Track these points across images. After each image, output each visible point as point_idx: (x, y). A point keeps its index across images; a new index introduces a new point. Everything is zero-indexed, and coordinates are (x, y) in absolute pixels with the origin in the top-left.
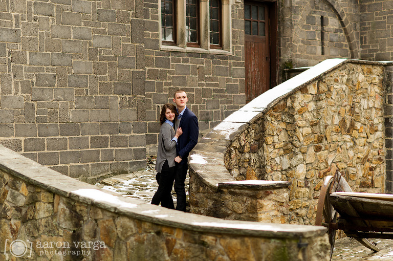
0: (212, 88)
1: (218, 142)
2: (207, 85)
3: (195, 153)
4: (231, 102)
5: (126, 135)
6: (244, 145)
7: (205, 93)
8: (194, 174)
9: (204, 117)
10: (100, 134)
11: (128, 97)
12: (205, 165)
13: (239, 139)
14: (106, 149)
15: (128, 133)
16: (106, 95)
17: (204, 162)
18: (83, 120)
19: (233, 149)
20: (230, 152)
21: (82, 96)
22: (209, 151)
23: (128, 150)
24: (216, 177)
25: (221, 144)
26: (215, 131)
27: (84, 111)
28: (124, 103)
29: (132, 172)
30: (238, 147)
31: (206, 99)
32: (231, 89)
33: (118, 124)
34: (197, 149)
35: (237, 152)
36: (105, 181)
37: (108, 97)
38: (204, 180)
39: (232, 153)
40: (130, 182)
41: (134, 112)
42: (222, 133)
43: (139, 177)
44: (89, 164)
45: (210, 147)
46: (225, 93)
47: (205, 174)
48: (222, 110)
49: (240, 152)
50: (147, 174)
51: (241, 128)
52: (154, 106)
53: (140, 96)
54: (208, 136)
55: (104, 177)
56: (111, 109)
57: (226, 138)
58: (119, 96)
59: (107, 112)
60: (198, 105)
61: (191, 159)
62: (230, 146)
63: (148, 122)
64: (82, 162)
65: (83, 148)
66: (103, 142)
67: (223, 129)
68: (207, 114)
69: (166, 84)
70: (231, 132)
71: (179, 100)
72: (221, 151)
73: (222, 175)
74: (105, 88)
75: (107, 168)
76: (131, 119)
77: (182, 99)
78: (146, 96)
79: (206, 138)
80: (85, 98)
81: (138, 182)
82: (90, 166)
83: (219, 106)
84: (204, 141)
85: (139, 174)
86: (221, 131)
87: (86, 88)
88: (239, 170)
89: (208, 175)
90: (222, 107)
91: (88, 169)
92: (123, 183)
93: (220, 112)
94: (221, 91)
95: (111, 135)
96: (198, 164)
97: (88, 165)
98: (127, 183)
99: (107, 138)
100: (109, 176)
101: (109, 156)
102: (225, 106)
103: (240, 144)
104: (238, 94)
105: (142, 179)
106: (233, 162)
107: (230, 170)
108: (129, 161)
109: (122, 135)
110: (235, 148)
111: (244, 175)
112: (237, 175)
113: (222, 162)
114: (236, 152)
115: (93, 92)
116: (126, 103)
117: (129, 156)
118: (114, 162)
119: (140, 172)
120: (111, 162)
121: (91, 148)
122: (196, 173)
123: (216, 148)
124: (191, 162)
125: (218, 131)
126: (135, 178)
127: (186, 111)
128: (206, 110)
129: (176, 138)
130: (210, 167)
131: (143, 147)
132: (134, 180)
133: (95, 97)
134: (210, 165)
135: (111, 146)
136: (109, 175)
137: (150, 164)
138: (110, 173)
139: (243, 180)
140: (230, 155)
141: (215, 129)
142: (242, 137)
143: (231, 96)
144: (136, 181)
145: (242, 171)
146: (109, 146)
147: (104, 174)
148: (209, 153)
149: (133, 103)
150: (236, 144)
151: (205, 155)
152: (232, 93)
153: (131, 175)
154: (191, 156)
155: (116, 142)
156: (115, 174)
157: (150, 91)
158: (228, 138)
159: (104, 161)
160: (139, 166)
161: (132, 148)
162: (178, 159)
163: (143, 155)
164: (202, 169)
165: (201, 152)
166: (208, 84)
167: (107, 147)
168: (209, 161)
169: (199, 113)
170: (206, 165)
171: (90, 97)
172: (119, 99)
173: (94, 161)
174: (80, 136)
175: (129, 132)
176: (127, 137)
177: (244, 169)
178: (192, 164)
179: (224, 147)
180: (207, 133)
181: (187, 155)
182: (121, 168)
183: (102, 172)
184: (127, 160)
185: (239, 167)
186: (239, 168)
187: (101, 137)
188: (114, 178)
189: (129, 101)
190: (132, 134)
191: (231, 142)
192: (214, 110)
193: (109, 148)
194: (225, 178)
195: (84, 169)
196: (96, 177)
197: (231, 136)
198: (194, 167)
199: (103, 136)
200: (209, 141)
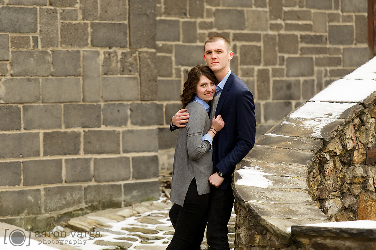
0: (298, 33)
1: (298, 142)
2: (289, 27)
3: (248, 164)
4: (338, 62)
5: (118, 129)
6: (353, 150)
7: (285, 43)
8: (244, 207)
9: (282, 93)
10: (63, 126)
11: (120, 51)
12: (266, 189)
13: (341, 136)
14: (76, 157)
15: (120, 125)
16: (76, 49)
17: (265, 184)
18: (27, 99)
19: (328, 157)
20: (322, 163)
21: (25, 50)
22: (277, 161)
23: (120, 160)
24: (289, 213)
25: (303, 146)
26: (292, 120)
27: (29, 80)
28: (113, 65)
29: (128, 205)
30: (338, 153)
31: (286, 56)
32: (337, 35)
33: (99, 107)
34: (252, 157)
35: (338, 164)
36: (74, 222)
37: (78, 52)
38: (264, 220)
39: (326, 166)
40: (124, 224)
41: (133, 84)
42: (308, 124)
43: (143, 215)
44: (41, 187)
45: (280, 154)
46: (325, 43)
47: (265, 207)
48: (319, 79)
49: (343, 163)
50: (160, 208)
51: (345, 114)
52: (178, 70)
53: (145, 49)
54: (278, 130)
55: (71, 215)
56: (85, 77)
57: (314, 135)
58: (102, 51)
59: (77, 83)
60: (270, 68)
61: (239, 177)
62: (321, 150)
63: (165, 104)
64: (25, 184)
65: (29, 156)
66: (70, 144)
67: (309, 117)
68: (289, 86)
69: (203, 26)
70: (324, 123)
71: (209, 57)
72: (302, 161)
73: (302, 209)
74: (72, 35)
75: (78, 196)
76: (127, 96)
77: (215, 55)
78: (160, 50)
79: (274, 135)
80: (31, 54)
81: (139, 225)
82: (42, 192)
83: (313, 70)
84: (267, 141)
85: (144, 209)
86: (306, 119)
87: (35, 35)
88: (342, 200)
89: (272, 210)
90: (320, 72)
91: (37, 199)
92: (109, 226)
93: (316, 83)
94: (318, 39)
95: (87, 130)
96: (254, 188)
97: (39, 190)
98: (117, 226)
99: (77, 135)
100: (82, 212)
101: (81, 172)
102: (326, 70)
103: (344, 146)
104: (353, 46)
105: (149, 219)
106: (329, 183)
107: (321, 200)
108: (122, 183)
109: (109, 129)
110: (333, 155)
111: (352, 210)
112: (337, 209)
113: (303, 184)
114: (334, 163)
115: (49, 42)
116: (116, 65)
117: (123, 173)
118: (93, 183)
119: (146, 204)
120: (85, 185)
121: (45, 154)
122: (248, 206)
123: (291, 155)
124: (239, 183)
125: (299, 121)
126: (133, 218)
127: (231, 80)
128: (285, 79)
129: (210, 137)
130: (278, 194)
131: (153, 154)
132: (131, 220)
133: (53, 52)
134: (279, 190)
135: (86, 152)
136: (82, 210)
137: (166, 187)
138: (83, 205)
139: (350, 219)
140: (321, 170)
141: (293, 116)
142: (349, 133)
143: (338, 50)
144: (135, 222)
145: (348, 202)
146: (82, 152)
147: (71, 209)
148: (276, 166)
149: (131, 64)
150: (335, 147)
151: (268, 169)
152: (341, 43)
153: (126, 211)
154: (240, 171)
155: (96, 143)
156: (93, 209)
157: (169, 40)
158: (318, 133)
159: (70, 182)
160: (145, 193)
161: (130, 155)
162: (216, 180)
163: (152, 169)
164: (260, 198)
165: (261, 164)
166: (291, 25)
167: (77, 153)
168: (276, 182)
169: (271, 85)
170: (269, 190)
171: (41, 52)
172: (102, 57)
173: (51, 183)
174: (23, 131)
175: (123, 123)
176: (119, 133)
177: (352, 197)
178: (241, 187)
179: (309, 154)
180: (276, 124)
181: (232, 168)
182: (105, 196)
183: (68, 205)
184: (118, 180)
185: (342, 193)
186: (343, 195)
187: (65, 133)
188: (93, 218)
189: (123, 61)
190: (130, 127)
191: (324, 143)
192: (302, 79)
193: (82, 155)
194: (306, 217)
195: (30, 197)
196: (54, 214)
197: (326, 130)
198: (244, 193)
199: (69, 130)
200: (277, 141)
